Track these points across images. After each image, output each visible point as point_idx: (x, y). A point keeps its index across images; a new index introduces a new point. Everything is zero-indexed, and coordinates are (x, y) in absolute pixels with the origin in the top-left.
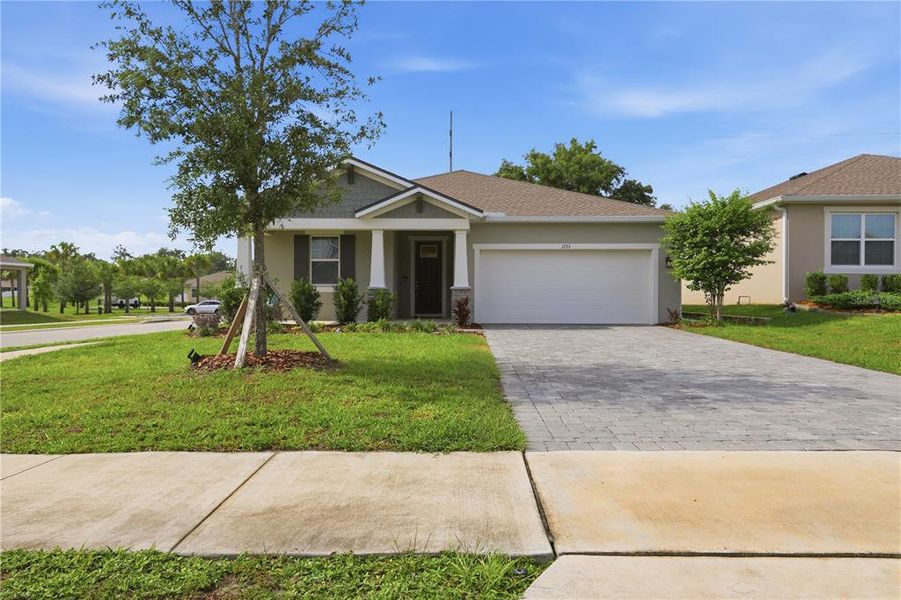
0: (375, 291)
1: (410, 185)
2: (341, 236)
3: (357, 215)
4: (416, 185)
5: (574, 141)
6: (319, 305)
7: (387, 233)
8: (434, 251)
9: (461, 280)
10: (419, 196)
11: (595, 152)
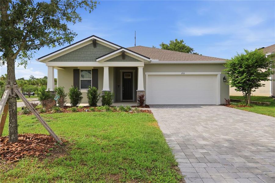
0: (105, 92)
1: (119, 48)
2: (92, 69)
3: (97, 60)
4: (122, 48)
5: (176, 40)
6: (81, 98)
7: (110, 68)
8: (129, 76)
9: (140, 87)
10: (123, 52)
11: (183, 43)
